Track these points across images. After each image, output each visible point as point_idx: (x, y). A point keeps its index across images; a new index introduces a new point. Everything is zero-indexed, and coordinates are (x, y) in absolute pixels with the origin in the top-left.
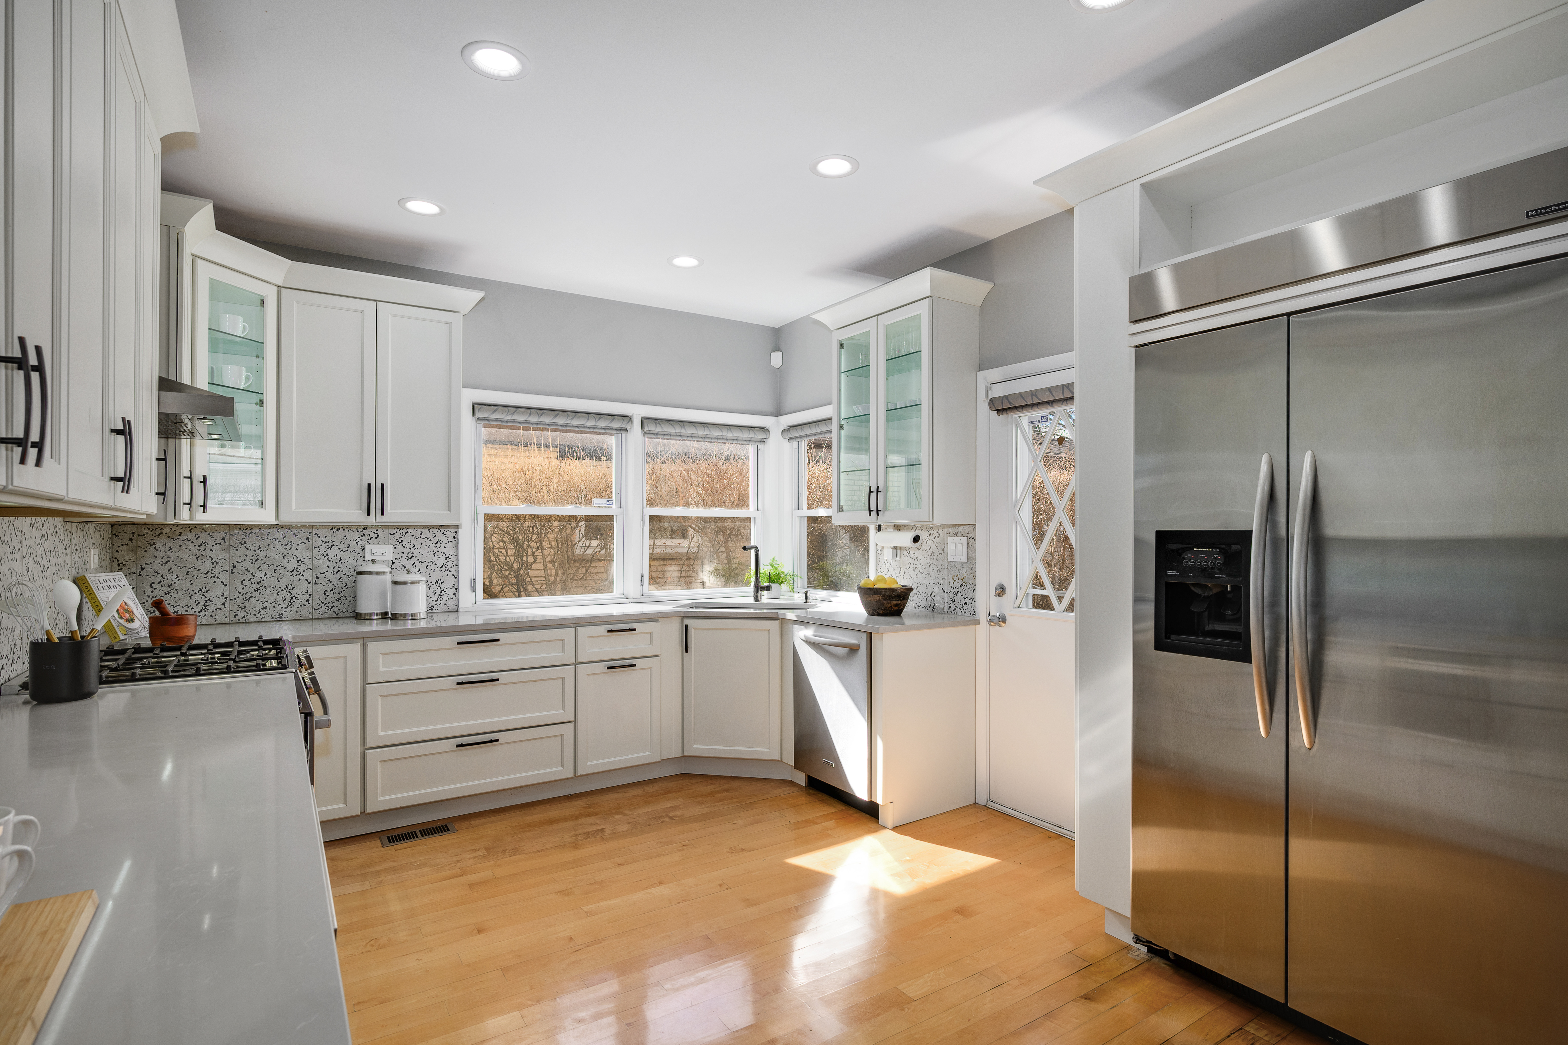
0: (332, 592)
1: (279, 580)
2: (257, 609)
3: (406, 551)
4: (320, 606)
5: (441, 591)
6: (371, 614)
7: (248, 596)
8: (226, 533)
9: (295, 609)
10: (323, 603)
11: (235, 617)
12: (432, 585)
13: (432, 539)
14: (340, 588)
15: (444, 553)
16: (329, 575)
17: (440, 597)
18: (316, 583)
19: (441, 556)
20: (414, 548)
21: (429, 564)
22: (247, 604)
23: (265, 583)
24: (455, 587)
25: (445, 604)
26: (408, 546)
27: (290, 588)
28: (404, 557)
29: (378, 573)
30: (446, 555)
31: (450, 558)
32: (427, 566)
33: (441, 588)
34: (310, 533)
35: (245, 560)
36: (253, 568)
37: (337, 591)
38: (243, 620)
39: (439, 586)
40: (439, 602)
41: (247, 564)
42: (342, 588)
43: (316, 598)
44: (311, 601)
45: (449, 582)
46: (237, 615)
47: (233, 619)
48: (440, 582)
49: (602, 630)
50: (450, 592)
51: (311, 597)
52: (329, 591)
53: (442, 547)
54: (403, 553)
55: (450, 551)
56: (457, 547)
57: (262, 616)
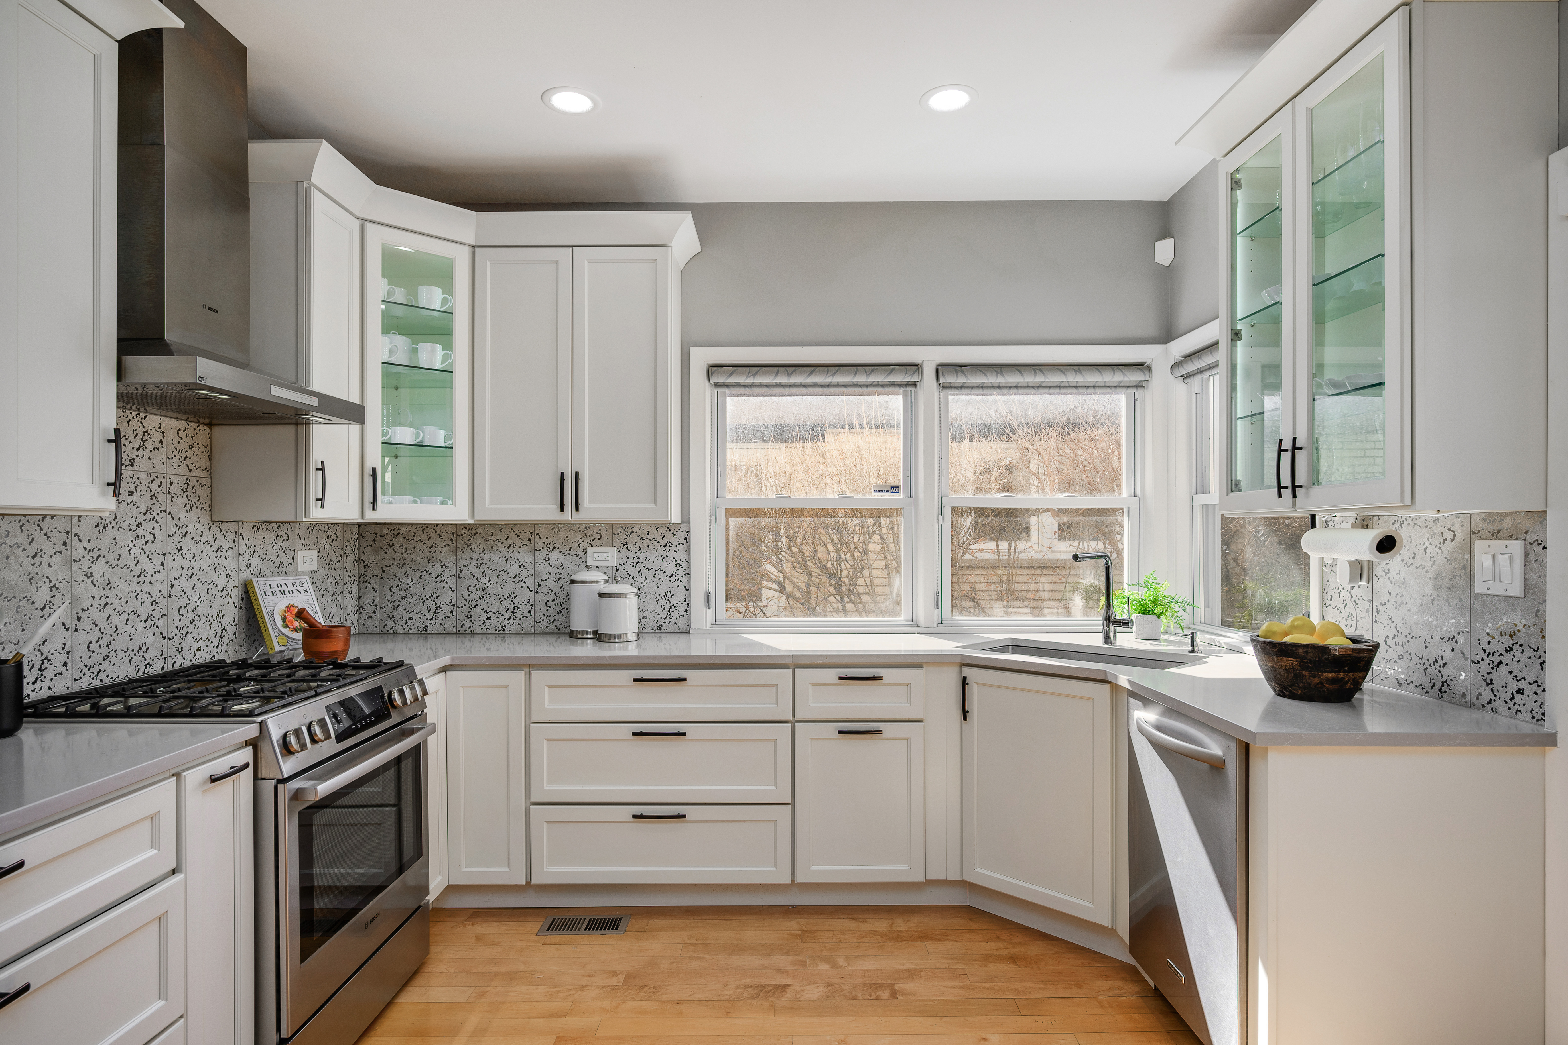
0: (554, 602)
1: (502, 587)
2: (482, 619)
3: (631, 555)
4: (542, 619)
5: (671, 606)
6: (583, 632)
7: (474, 603)
8: (453, 533)
9: (517, 621)
10: (544, 615)
11: (462, 627)
12: (660, 599)
13: (661, 540)
14: (561, 598)
15: (674, 558)
16: (550, 583)
17: (669, 613)
18: (537, 592)
19: (670, 562)
20: (640, 551)
21: (656, 572)
22: (472, 613)
23: (489, 590)
24: (687, 601)
25: (675, 623)
26: (633, 549)
27: (512, 596)
28: (629, 563)
29: (592, 582)
30: (676, 561)
31: (680, 565)
32: (655, 574)
33: (670, 603)
34: (531, 533)
35: (470, 563)
36: (477, 572)
37: (558, 601)
38: (469, 631)
39: (668, 600)
40: (668, 620)
41: (472, 569)
42: (564, 599)
43: (538, 609)
44: (532, 613)
45: (679, 596)
46: (464, 624)
47: (460, 629)
48: (669, 595)
49: (832, 675)
50: (682, 608)
51: (533, 608)
52: (550, 601)
53: (672, 551)
54: (628, 558)
55: (681, 556)
56: (689, 551)
57: (486, 627)
